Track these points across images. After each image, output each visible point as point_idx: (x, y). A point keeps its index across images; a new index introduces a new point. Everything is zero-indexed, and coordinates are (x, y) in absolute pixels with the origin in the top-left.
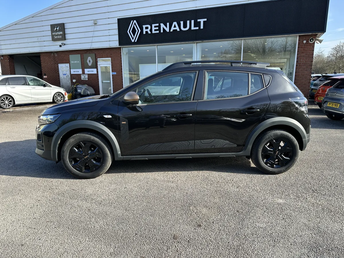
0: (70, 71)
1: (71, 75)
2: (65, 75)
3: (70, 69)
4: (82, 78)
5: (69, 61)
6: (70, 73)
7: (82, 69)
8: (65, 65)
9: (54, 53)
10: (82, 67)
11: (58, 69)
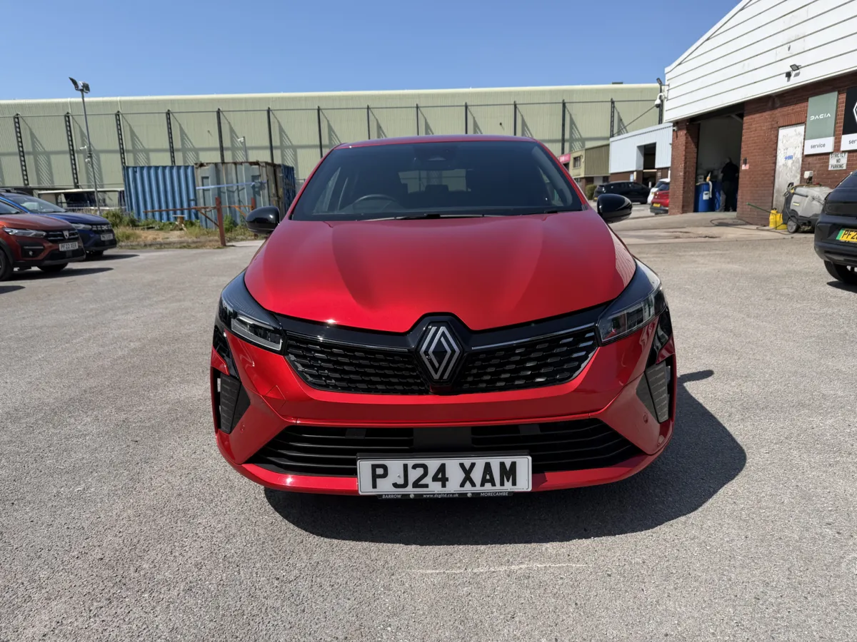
0: (804, 146)
1: (806, 157)
2: (790, 157)
3: (804, 139)
4: (830, 166)
5: (806, 117)
6: (803, 153)
7: (834, 135)
8: (795, 131)
9: (774, 99)
10: (835, 131)
11: (777, 143)
